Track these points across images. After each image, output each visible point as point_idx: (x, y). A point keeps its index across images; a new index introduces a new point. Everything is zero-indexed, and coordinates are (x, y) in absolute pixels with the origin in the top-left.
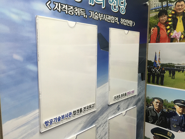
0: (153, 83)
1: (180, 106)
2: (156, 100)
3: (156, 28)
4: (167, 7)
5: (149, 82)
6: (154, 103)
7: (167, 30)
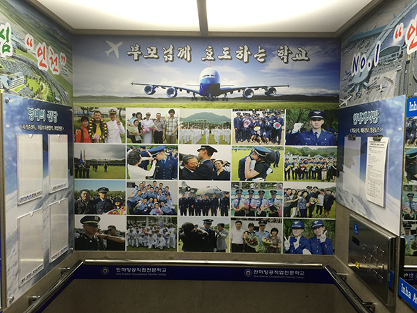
0: (81, 177)
1: (103, 193)
2: (84, 192)
3: (80, 130)
4: (88, 114)
5: (76, 177)
6: (82, 195)
7: (89, 133)
